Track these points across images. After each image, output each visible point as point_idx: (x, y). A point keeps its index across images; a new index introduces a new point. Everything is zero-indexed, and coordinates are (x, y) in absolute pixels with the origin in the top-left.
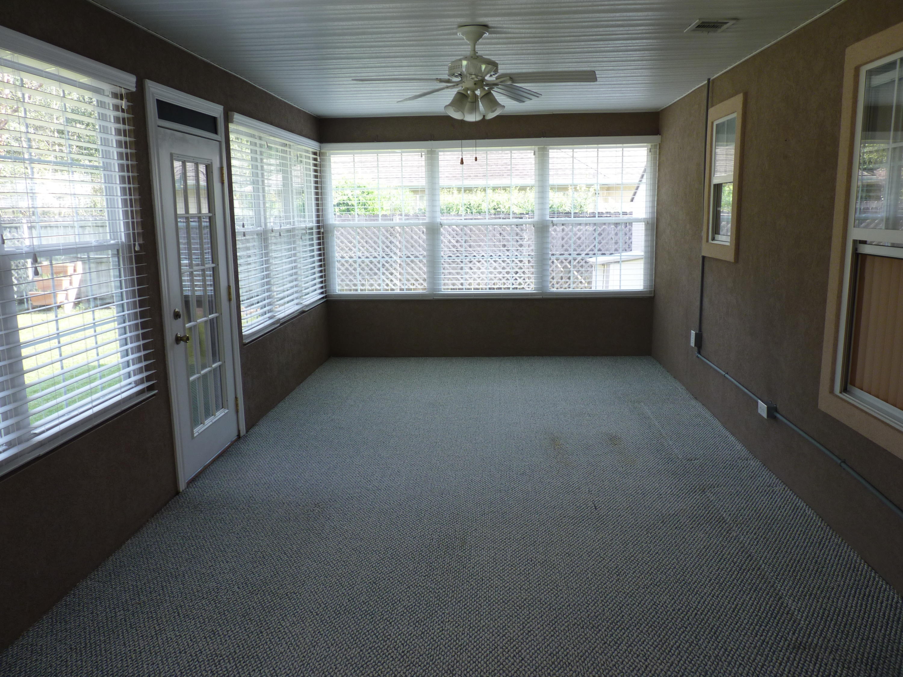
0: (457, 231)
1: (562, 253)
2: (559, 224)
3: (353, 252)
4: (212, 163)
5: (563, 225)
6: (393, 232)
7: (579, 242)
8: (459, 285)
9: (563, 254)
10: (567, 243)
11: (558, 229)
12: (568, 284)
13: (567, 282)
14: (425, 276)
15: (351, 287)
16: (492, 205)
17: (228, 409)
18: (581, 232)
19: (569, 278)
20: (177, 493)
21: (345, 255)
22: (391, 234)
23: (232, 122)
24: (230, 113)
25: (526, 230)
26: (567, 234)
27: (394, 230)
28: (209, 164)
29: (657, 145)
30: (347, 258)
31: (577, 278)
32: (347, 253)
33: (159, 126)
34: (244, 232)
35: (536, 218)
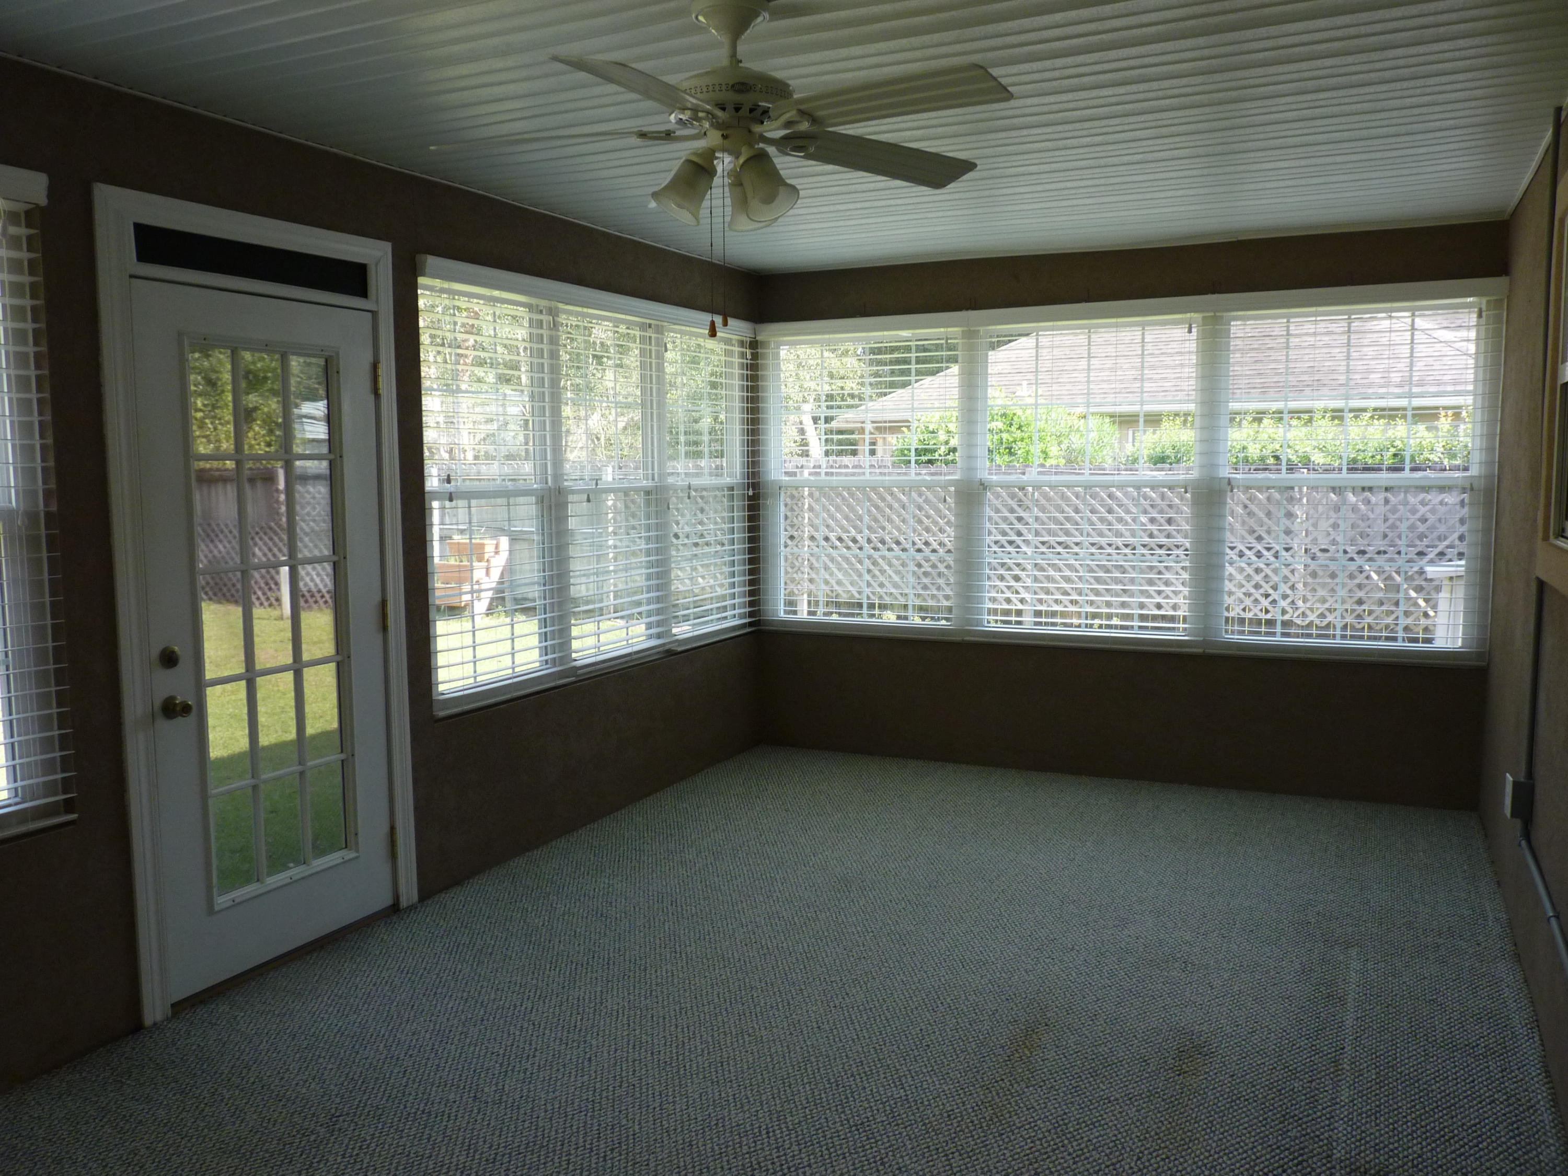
0: (1152, 499)
1: (1382, 549)
2: (1380, 487)
3: (946, 535)
4: (338, 354)
5: (1387, 489)
6: (1023, 498)
7: (1422, 528)
8: (1152, 607)
9: (1385, 552)
10: (1393, 527)
11: (1373, 499)
12: (1394, 616)
13: (1392, 612)
14: (949, 592)
15: (939, 601)
16: (1271, 447)
17: (357, 851)
18: (1428, 507)
19: (1397, 604)
20: (137, 1027)
21: (931, 539)
22: (1020, 503)
23: (423, 275)
24: (419, 257)
25: (1301, 499)
26: (1394, 511)
27: (1025, 495)
28: (331, 357)
29: (1501, 300)
30: (935, 545)
31: (1416, 604)
32: (934, 535)
33: (131, 276)
34: (451, 494)
35: (1194, 474)
